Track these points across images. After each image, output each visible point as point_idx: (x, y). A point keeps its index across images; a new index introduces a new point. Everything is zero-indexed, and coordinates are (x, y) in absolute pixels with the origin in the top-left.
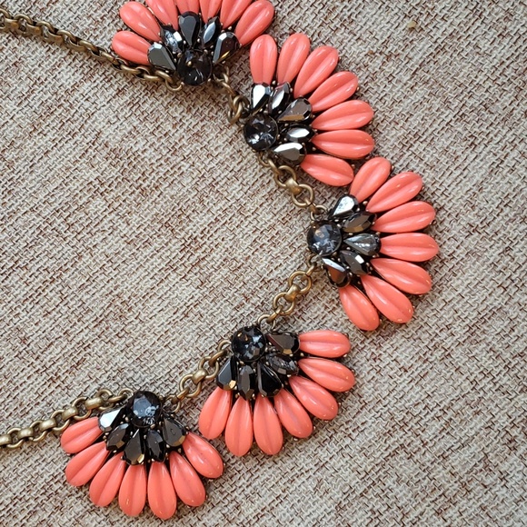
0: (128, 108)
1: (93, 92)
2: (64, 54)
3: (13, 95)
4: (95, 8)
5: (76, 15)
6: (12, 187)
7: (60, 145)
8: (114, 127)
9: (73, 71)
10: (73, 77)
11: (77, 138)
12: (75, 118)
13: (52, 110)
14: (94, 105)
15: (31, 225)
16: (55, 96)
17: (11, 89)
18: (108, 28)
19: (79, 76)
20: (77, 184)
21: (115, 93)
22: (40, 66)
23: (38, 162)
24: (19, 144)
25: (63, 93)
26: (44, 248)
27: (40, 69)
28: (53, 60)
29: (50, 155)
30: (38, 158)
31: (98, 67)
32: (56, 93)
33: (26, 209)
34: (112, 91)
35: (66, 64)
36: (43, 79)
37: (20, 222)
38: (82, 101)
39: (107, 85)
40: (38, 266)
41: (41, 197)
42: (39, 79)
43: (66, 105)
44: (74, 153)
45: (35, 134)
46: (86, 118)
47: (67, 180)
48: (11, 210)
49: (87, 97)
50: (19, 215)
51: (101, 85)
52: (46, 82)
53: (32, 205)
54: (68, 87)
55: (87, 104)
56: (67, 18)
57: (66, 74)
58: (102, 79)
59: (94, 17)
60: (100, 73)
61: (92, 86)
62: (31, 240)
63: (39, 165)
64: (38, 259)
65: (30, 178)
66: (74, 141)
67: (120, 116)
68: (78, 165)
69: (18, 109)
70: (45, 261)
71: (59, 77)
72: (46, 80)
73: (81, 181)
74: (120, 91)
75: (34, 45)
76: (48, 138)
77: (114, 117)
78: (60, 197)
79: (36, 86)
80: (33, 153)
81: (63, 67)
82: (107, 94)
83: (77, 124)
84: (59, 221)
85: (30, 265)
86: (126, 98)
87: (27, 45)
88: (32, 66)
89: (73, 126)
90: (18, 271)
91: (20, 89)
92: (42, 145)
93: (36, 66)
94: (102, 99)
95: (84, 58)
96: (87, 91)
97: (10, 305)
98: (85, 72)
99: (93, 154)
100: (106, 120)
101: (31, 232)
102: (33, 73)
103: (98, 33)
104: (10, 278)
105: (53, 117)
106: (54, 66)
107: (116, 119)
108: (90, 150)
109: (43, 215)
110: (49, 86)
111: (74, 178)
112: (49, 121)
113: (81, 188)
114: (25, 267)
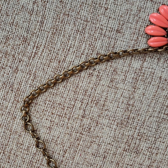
0: (165, 63)
1: (149, 65)
2: (130, 58)
3: (119, 81)
4: (132, 36)
5: (127, 42)
6: (138, 112)
7: (147, 89)
8: (165, 72)
9: (137, 61)
10: (139, 64)
11: (152, 83)
12: (148, 77)
13: (138, 79)
14: (153, 69)
15: (153, 122)
16: (136, 74)
17: (118, 80)
18: (142, 40)
19: (140, 62)
20: (162, 99)
21: (157, 61)
22: (124, 66)
23: (143, 99)
24: (132, 97)
25: (138, 71)
26: (162, 127)
27: (125, 67)
28: (128, 62)
29: (145, 94)
30: (142, 98)
31: (145, 55)
32: (135, 73)
33: (148, 117)
34: (156, 61)
35: (133, 61)
36: (128, 70)
37: (148, 123)
38: (147, 70)
39: (153, 59)
40: (164, 134)
41: (150, 110)
42: (126, 71)
43: (142, 74)
44: (154, 89)
45: (136, 90)
46: (152, 75)
47: (157, 100)
48: (142, 121)
49: (148, 67)
50: (146, 120)
51: (150, 61)
52: (130, 70)
53: (149, 115)
54: (139, 68)
55: (150, 70)
56: (124, 45)
57: (135, 64)
58: (149, 58)
59: (134, 39)
60: (148, 57)
61: (148, 63)
62: (156, 127)
63: (143, 100)
64: (163, 132)
65: (143, 106)
66: (152, 85)
67: (164, 67)
68: (158, 92)
69: (124, 85)
70: (165, 131)
71: (133, 66)
72: (129, 70)
73: (162, 97)
74: (158, 59)
75: (118, 61)
76: (141, 89)
77: (162, 69)
78: (158, 107)
79: (126, 74)
80: (139, 97)
81: (132, 62)
82: (155, 62)
83: (149, 79)
84: (162, 115)
85: (161, 136)
86: (162, 60)
87: (115, 62)
88: (121, 68)
89: (148, 80)
90: (158, 140)
91: (121, 78)
92: (141, 93)
93: (123, 67)
94: (154, 65)
95: (138, 55)
96: (147, 65)
97: (162, 153)
98: (142, 59)
99: (162, 85)
100: (161, 72)
101: (154, 124)
102: (123, 70)
103: (138, 44)
104: (156, 144)
105: (139, 81)
106: (129, 64)
107: (164, 69)
108: (160, 85)
109: (155, 116)
110: (131, 71)
111: (159, 97)
112: (138, 83)
113: (164, 99)
114: (159, 137)
